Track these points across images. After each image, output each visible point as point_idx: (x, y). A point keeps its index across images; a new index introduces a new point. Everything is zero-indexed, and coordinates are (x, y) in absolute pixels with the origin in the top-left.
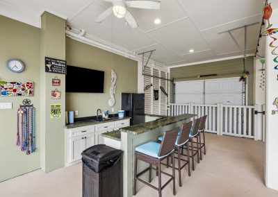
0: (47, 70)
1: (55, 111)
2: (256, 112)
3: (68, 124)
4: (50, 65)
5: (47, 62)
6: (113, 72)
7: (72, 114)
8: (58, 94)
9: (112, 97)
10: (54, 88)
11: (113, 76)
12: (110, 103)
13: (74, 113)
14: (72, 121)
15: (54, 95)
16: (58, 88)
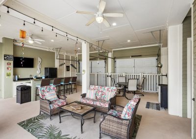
0: (5, 59)
1: (8, 75)
2: (108, 76)
3: (14, 80)
4: (6, 57)
5: (5, 57)
6: (39, 58)
7: (16, 77)
8: (10, 69)
9: (39, 69)
10: (8, 66)
11: (39, 60)
12: (38, 72)
13: (18, 77)
14: (16, 79)
15: (8, 69)
16: (10, 66)
